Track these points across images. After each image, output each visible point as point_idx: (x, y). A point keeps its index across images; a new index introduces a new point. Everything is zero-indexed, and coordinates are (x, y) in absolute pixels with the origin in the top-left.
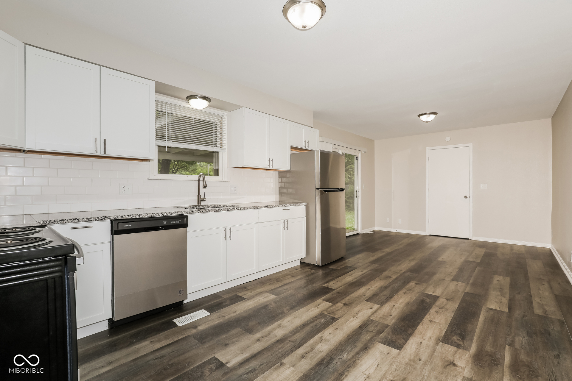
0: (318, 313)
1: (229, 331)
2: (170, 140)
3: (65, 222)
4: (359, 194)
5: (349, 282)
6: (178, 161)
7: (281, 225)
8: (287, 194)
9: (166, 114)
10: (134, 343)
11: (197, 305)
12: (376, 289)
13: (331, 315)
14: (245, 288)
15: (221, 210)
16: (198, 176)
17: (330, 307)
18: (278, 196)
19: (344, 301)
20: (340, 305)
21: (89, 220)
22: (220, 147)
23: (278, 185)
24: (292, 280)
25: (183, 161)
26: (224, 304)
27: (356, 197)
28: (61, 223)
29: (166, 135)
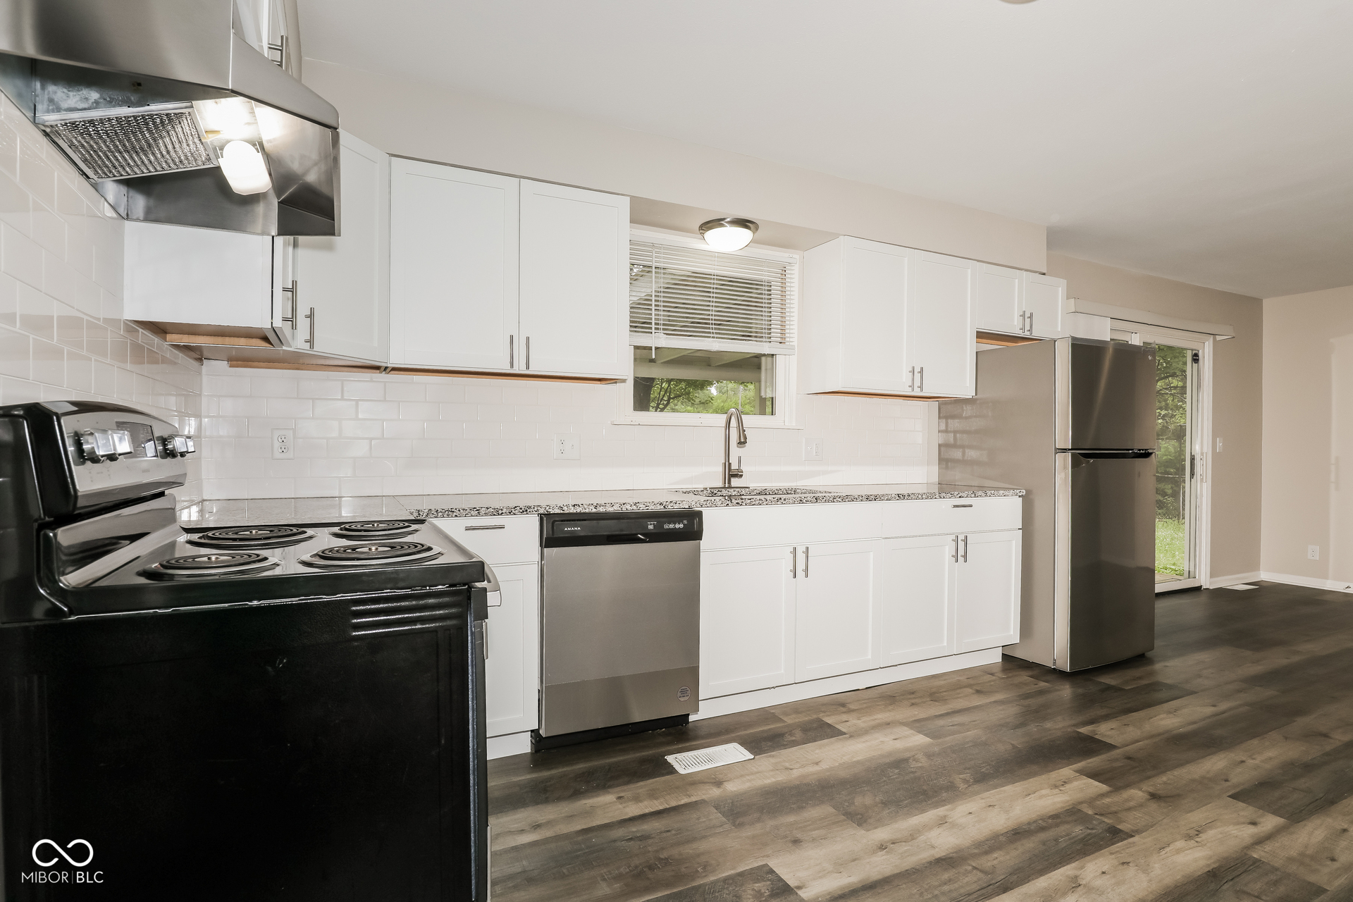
0: (1063, 807)
1: (801, 808)
2: (662, 331)
3: (455, 514)
4: (1204, 468)
5: (1167, 732)
6: (669, 381)
7: (947, 547)
8: (964, 462)
9: (654, 270)
10: (582, 793)
11: (722, 731)
12: (1268, 766)
13: (1106, 820)
14: (843, 705)
15: (782, 500)
16: (725, 416)
17: (1103, 795)
18: (935, 469)
19: (1152, 785)
20: (1136, 794)
21: (498, 512)
22: (781, 343)
23: (937, 439)
24: (977, 701)
25: (680, 381)
26: (788, 738)
27: (1192, 474)
28: (448, 515)
29: (653, 319)
